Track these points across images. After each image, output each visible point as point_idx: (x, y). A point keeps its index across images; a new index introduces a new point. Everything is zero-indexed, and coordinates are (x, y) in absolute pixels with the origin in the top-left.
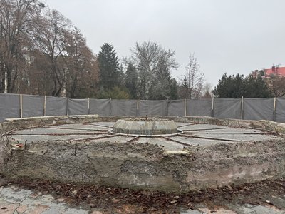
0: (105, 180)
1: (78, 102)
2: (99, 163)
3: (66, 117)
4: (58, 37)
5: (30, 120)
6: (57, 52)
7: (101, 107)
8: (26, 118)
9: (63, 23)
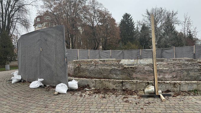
0: (105, 76)
1: (105, 52)
2: (103, 70)
3: (98, 60)
4: (96, 15)
5: (82, 61)
6: (95, 24)
7: (118, 55)
8: (81, 60)
9: (98, 6)
